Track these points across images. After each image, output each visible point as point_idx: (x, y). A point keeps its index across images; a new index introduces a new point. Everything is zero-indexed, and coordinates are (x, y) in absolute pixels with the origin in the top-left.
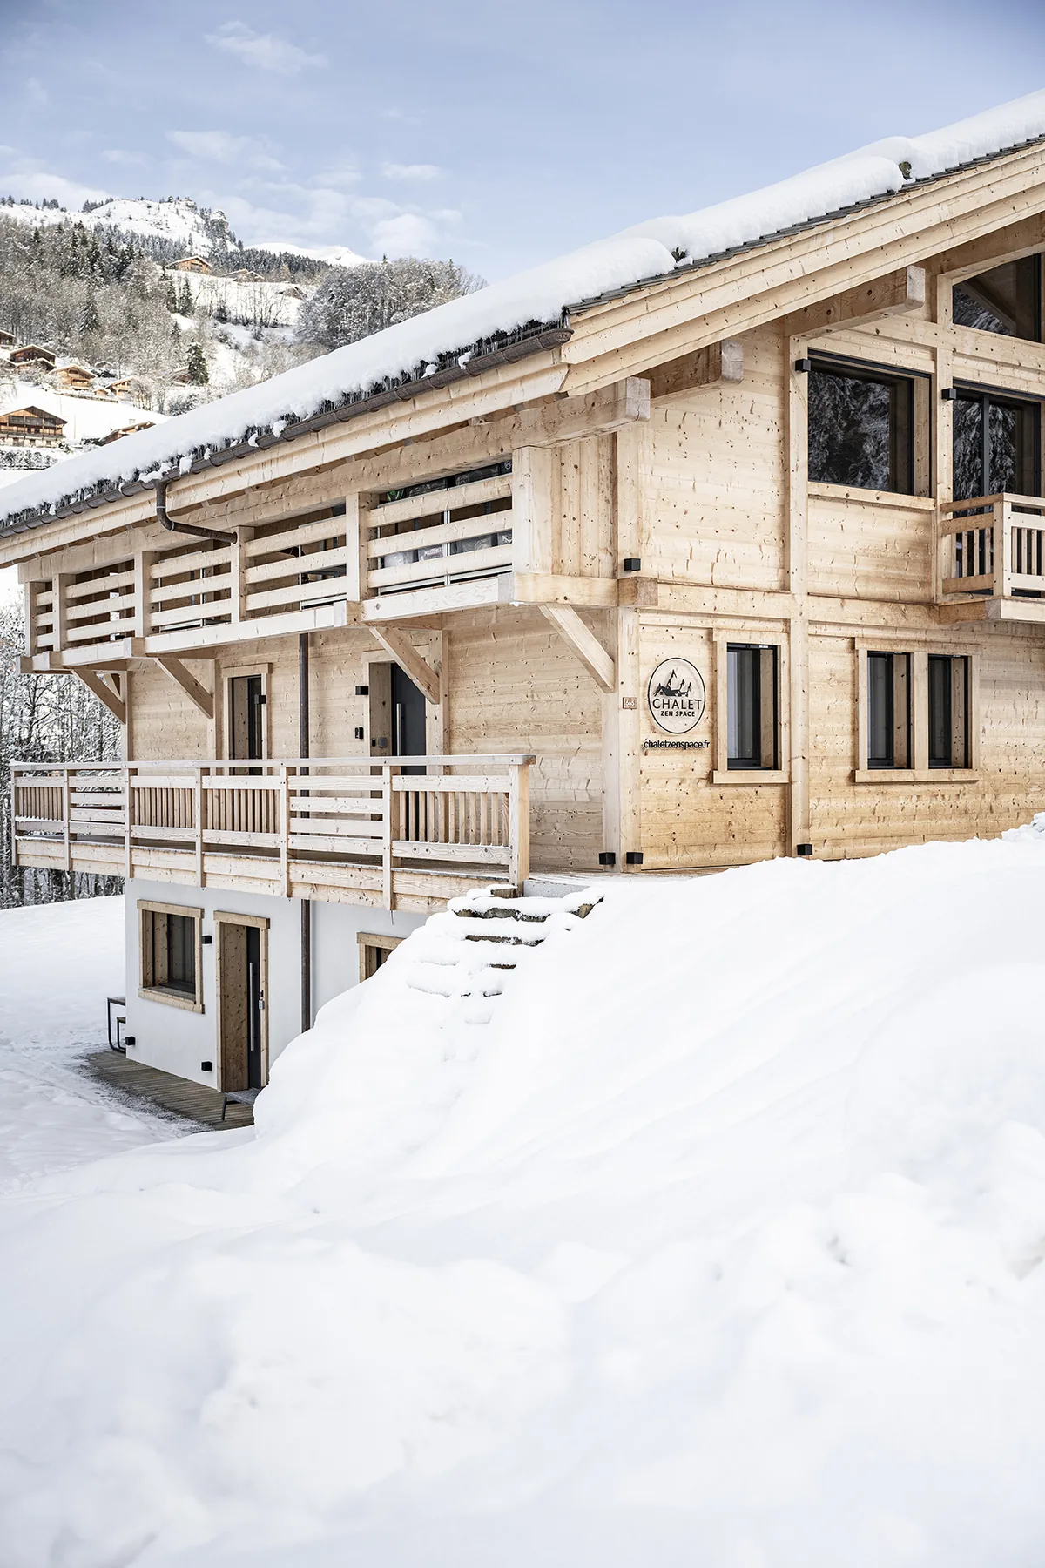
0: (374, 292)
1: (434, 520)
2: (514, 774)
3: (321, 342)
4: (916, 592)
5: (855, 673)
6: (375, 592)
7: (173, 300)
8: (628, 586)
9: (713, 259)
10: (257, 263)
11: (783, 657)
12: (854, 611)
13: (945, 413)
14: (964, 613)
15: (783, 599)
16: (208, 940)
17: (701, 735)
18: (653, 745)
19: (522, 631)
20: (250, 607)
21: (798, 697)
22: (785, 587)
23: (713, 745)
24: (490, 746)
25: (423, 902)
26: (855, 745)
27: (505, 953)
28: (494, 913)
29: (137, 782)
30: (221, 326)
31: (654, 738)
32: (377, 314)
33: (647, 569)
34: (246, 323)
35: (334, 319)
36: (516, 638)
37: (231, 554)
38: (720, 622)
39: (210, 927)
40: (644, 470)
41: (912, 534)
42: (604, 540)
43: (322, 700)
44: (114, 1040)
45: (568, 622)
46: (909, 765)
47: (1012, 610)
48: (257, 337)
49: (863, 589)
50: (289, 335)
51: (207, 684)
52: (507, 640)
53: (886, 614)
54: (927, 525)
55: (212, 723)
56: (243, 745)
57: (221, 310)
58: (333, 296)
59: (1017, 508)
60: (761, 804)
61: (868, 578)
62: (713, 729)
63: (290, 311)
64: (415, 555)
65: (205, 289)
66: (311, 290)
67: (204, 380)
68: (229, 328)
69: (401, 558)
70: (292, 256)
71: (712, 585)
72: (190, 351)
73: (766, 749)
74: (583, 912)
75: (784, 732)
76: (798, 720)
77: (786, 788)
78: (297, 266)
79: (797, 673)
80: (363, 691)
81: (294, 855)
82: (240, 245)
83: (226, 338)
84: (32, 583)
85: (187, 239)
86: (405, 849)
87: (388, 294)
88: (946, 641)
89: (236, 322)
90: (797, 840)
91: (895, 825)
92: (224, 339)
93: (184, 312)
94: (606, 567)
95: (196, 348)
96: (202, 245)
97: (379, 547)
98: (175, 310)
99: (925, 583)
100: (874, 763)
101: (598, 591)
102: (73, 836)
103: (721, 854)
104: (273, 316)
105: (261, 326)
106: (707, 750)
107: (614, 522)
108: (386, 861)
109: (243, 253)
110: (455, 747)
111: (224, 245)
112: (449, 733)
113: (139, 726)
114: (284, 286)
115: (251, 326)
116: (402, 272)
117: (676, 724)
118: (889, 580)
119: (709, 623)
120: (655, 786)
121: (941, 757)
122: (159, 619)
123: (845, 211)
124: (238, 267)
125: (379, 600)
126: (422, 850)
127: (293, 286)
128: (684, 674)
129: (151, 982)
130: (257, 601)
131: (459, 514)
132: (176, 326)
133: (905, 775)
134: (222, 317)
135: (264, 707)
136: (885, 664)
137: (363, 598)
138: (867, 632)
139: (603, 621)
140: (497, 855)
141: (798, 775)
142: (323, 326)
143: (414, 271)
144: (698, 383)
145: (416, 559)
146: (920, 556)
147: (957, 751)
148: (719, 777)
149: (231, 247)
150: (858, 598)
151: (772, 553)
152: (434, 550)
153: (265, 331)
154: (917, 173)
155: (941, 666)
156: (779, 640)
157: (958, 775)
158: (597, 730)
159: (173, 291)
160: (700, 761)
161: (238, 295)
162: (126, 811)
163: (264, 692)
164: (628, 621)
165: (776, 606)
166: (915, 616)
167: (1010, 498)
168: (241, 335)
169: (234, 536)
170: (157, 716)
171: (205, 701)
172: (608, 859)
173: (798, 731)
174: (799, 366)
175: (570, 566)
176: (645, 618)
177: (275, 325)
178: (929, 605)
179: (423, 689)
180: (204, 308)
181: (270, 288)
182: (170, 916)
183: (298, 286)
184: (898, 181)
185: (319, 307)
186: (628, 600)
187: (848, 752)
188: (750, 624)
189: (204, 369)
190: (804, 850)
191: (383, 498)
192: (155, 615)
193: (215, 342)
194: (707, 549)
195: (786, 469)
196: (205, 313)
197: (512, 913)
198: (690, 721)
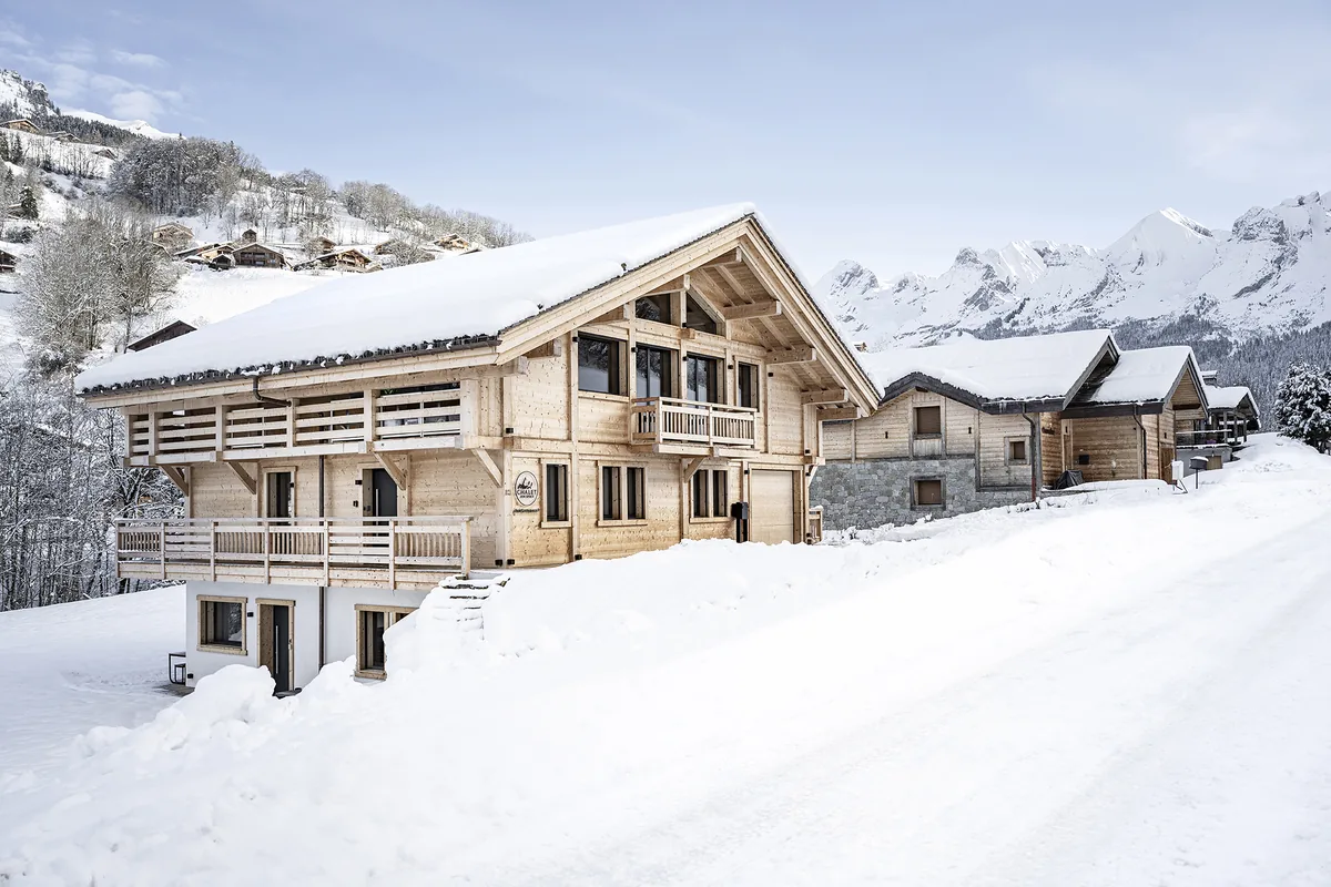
0: (172, 160)
1: (416, 406)
2: (464, 525)
3: (130, 193)
4: (621, 439)
5: (597, 476)
6: (379, 438)
7: (7, 152)
8: (509, 441)
9: (553, 308)
10: (73, 127)
11: (569, 470)
12: (598, 448)
13: (633, 357)
14: (643, 449)
15: (568, 443)
16: (251, 615)
17: (536, 507)
18: (517, 511)
19: (451, 457)
20: (298, 440)
21: (575, 488)
22: (569, 439)
23: (541, 510)
24: (434, 511)
25: (413, 585)
26: (598, 509)
27: (472, 603)
28: (460, 586)
29: (218, 529)
30: (46, 174)
31: (518, 508)
32: (175, 175)
33: (516, 433)
34: (67, 174)
35: (140, 178)
36: (449, 460)
37: (288, 411)
38: (544, 455)
39: (253, 607)
40: (514, 387)
41: (620, 413)
42: (497, 419)
43: (331, 487)
44: (173, 677)
45: (483, 455)
46: (619, 518)
47: (664, 449)
48: (77, 185)
49: (600, 438)
50: (103, 185)
51: (253, 474)
52: (442, 461)
53: (610, 449)
54: (626, 409)
55: (255, 497)
56: (274, 510)
57: (47, 162)
58: (139, 160)
59: (664, 403)
60: (560, 536)
61: (602, 433)
62: (541, 503)
63: (105, 167)
64: (402, 422)
65: (33, 145)
66: (120, 153)
67: (35, 215)
68: (54, 176)
69: (394, 423)
70: (102, 125)
71: (540, 438)
72: (23, 192)
73: (561, 512)
74: (503, 584)
75: (569, 504)
76: (575, 499)
77: (570, 529)
78: (107, 134)
79: (575, 477)
80: (359, 482)
81: (331, 565)
82: (58, 112)
83: (51, 183)
84: (130, 416)
85: (13, 103)
86: (401, 560)
87: (184, 162)
88: (634, 461)
89: (59, 172)
90: (575, 553)
91: (615, 545)
92: (49, 184)
93: (15, 162)
94: (499, 432)
95: (27, 191)
96: (25, 108)
97: (382, 416)
98: (8, 159)
99: (625, 435)
100: (606, 517)
101: (494, 443)
102: (167, 560)
103: (545, 560)
104: (90, 170)
105: (80, 177)
106: (538, 513)
107: (502, 412)
108: (391, 567)
109: (61, 118)
110: (414, 511)
111: (44, 110)
112: (410, 504)
113: (197, 497)
114: (99, 148)
115: (71, 177)
116: (194, 148)
117: (526, 501)
118: (610, 434)
119: (539, 456)
120: (518, 529)
121: (632, 515)
122: (231, 442)
123: (602, 285)
124: (57, 129)
125: (382, 442)
126: (412, 561)
127: (106, 148)
128: (529, 479)
129: (205, 641)
130: (302, 437)
131: (428, 405)
132: (10, 172)
133: (618, 522)
134: (48, 167)
135: (292, 490)
136: (608, 471)
137: (374, 440)
138: (602, 458)
139: (496, 455)
140: (455, 561)
141: (575, 523)
142: (131, 181)
143: (205, 147)
144: (542, 356)
145: (403, 424)
146: (623, 423)
147: (639, 511)
148: (544, 525)
149: (50, 113)
150: (599, 442)
151: (564, 423)
152: (415, 421)
153: (84, 181)
154: (628, 268)
155: (632, 471)
156: (567, 462)
157: (640, 522)
158: (492, 504)
159: (6, 144)
160: (536, 517)
161: (60, 152)
162: (212, 546)
163: (292, 481)
164: (508, 455)
165: (566, 447)
166: (622, 450)
167: (662, 399)
168: (64, 183)
169: (289, 403)
170: (212, 492)
171: (252, 485)
172: (499, 563)
173: (575, 503)
174: (575, 339)
175: (484, 432)
176: (514, 454)
177: (91, 177)
178: (627, 445)
179: (397, 482)
180: (32, 159)
181: (88, 148)
182: (215, 603)
183: (111, 149)
184: (622, 273)
185: (128, 167)
186: (508, 447)
187: (595, 513)
188: (555, 456)
189: (35, 207)
190: (578, 557)
191: (383, 393)
192: (229, 440)
193: (42, 186)
194: (538, 422)
195: (569, 386)
196: (33, 164)
197: (469, 586)
198: (531, 500)
